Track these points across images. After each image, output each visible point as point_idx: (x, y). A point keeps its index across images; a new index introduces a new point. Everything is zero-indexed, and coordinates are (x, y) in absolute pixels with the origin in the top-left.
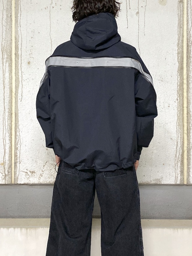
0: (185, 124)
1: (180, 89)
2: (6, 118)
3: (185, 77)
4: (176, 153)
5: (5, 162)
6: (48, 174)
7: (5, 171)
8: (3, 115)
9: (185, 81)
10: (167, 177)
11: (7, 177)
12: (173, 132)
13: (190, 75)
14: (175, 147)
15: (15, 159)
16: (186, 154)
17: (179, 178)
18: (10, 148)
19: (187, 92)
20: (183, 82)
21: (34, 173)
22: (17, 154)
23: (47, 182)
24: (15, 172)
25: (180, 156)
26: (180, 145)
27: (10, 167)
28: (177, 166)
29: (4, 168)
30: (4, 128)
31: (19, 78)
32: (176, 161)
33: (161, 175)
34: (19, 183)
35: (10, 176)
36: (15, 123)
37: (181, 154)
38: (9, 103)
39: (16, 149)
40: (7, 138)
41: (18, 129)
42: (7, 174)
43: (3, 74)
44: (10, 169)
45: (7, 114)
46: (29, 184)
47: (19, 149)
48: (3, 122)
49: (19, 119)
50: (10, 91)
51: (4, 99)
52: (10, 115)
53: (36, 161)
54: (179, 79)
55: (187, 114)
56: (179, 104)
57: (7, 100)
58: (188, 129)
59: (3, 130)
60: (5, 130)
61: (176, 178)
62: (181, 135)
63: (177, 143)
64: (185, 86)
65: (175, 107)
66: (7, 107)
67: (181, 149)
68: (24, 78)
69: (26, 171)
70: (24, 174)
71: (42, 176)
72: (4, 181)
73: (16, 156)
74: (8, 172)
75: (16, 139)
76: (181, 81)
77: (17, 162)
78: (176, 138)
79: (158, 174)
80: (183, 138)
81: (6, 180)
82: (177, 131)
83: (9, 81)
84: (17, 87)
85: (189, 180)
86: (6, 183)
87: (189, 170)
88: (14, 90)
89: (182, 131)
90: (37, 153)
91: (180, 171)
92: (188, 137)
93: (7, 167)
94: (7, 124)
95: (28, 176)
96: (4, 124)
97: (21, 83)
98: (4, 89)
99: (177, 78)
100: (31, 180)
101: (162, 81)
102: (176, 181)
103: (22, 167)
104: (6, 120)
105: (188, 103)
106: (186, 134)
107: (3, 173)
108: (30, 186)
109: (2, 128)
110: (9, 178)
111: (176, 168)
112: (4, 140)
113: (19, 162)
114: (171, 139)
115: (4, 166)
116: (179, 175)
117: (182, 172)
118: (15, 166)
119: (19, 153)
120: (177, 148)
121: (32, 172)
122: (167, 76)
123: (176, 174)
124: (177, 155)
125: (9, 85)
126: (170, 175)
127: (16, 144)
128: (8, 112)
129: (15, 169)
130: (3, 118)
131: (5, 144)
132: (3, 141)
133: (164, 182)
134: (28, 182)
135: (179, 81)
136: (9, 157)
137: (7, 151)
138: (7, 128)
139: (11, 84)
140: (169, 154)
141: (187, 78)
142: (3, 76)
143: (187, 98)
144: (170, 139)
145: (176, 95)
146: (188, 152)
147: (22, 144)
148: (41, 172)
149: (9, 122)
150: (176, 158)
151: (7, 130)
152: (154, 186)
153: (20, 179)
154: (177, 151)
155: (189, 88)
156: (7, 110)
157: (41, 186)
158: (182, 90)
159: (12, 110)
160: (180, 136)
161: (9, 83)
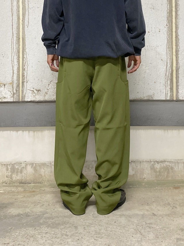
0: (174, 47)
1: (169, 16)
2: (15, 42)
3: (174, 5)
4: (166, 72)
5: (13, 81)
6: (52, 92)
7: (13, 90)
8: (12, 40)
9: (174, 9)
10: (158, 93)
11: (15, 95)
12: (163, 54)
13: (178, 3)
14: (165, 67)
15: (22, 78)
16: (175, 73)
17: (169, 94)
18: (18, 69)
19: (176, 18)
20: (172, 10)
21: (40, 91)
22: (24, 75)
23: (52, 99)
24: (22, 91)
25: (170, 75)
26: (170, 65)
27: (18, 86)
28: (167, 83)
29: (13, 87)
30: (13, 51)
31: (25, 6)
32: (166, 79)
33: (153, 92)
34: (26, 101)
35: (18, 94)
36: (23, 47)
37: (170, 73)
38: (17, 28)
39: (24, 70)
40: (16, 61)
41: (25, 52)
42: (15, 92)
43: (12, 3)
44: (18, 87)
45: (15, 38)
46: (35, 101)
47: (26, 69)
48: (12, 46)
49: (26, 43)
50: (17, 18)
51: (12, 25)
52: (18, 39)
53: (42, 81)
54: (168, 7)
55: (176, 38)
56: (168, 29)
57: (15, 26)
58: (177, 51)
59: (12, 53)
60: (13, 53)
61: (166, 94)
62: (170, 56)
63: (167, 63)
64: (174, 13)
65: (165, 32)
66: (15, 33)
67: (170, 68)
68: (30, 6)
69: (32, 89)
70: (31, 92)
71: (47, 94)
72: (12, 98)
73: (23, 76)
74: (16, 91)
75: (23, 61)
76: (170, 8)
77: (24, 82)
78: (166, 59)
79: (150, 91)
80: (172, 59)
81: (14, 98)
82: (167, 53)
83: (17, 9)
84: (24, 15)
85: (178, 96)
86: (15, 101)
87: (178, 87)
88: (21, 17)
89: (171, 53)
90: (43, 73)
91: (170, 88)
92: (176, 58)
93: (16, 87)
94: (15, 47)
95: (35, 94)
96: (13, 48)
97: (27, 10)
98: (12, 16)
99: (167, 6)
100: (37, 98)
101: (153, 9)
102: (166, 97)
103: (29, 86)
104: (15, 44)
105: (177, 28)
106: (175, 55)
107: (12, 91)
108: (36, 103)
109: (11, 51)
110: (17, 96)
111: (166, 86)
112: (12, 61)
113: (26, 82)
114: (162, 60)
115: (12, 85)
116: (169, 91)
117: (172, 89)
118: (22, 85)
119: (26, 73)
120: (166, 68)
121: (38, 90)
122: (157, 5)
123: (166, 91)
124: (167, 74)
125: (17, 13)
126: (160, 91)
127: (23, 65)
128: (16, 37)
129: (22, 88)
130: (12, 42)
131: (13, 65)
132: (12, 63)
133: (155, 98)
134: (34, 99)
135: (168, 9)
136: (17, 77)
137: (16, 71)
138: (15, 51)
139: (19, 11)
140: (159, 73)
141: (175, 6)
142: (12, 4)
143: (176, 24)
144: (160, 60)
145: (166, 21)
146: (176, 71)
147: (29, 65)
148: (46, 91)
149: (17, 45)
150: (166, 77)
151: (15, 53)
152: (147, 101)
153: (27, 97)
154: (166, 70)
155: (177, 15)
156: (15, 35)
157: (46, 103)
158: (171, 16)
159: (19, 35)
160: (169, 58)
161: (17, 11)
